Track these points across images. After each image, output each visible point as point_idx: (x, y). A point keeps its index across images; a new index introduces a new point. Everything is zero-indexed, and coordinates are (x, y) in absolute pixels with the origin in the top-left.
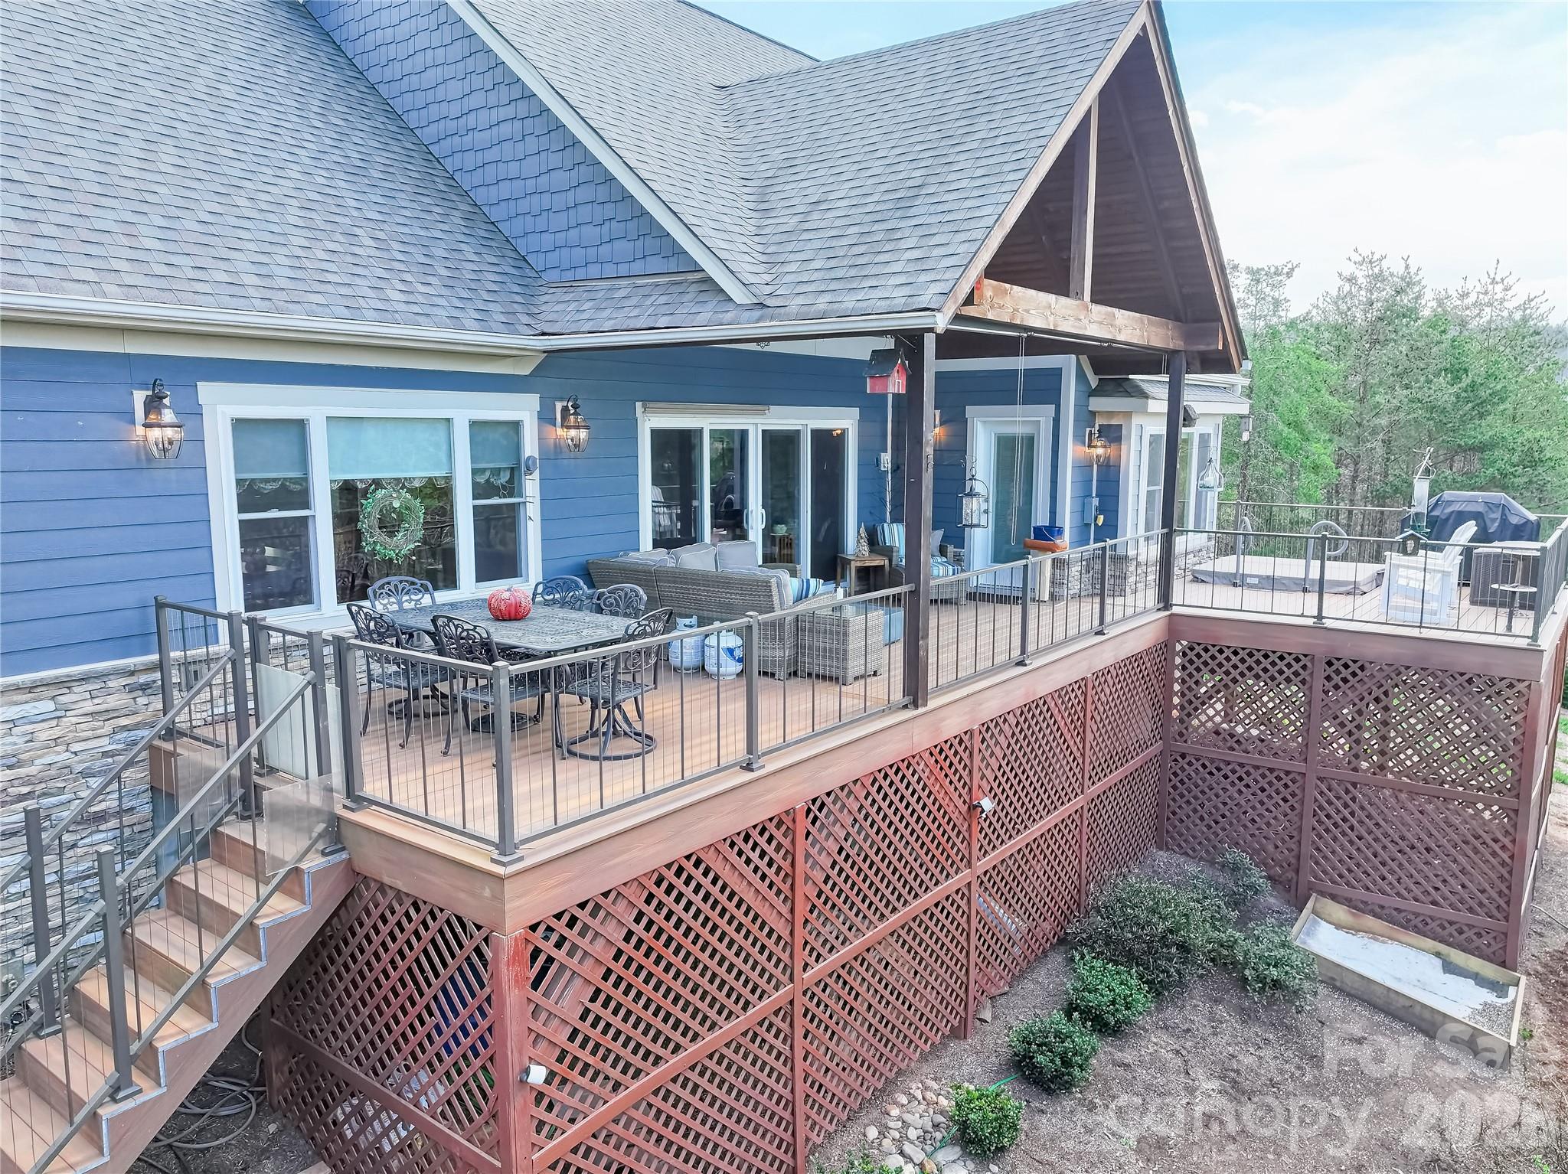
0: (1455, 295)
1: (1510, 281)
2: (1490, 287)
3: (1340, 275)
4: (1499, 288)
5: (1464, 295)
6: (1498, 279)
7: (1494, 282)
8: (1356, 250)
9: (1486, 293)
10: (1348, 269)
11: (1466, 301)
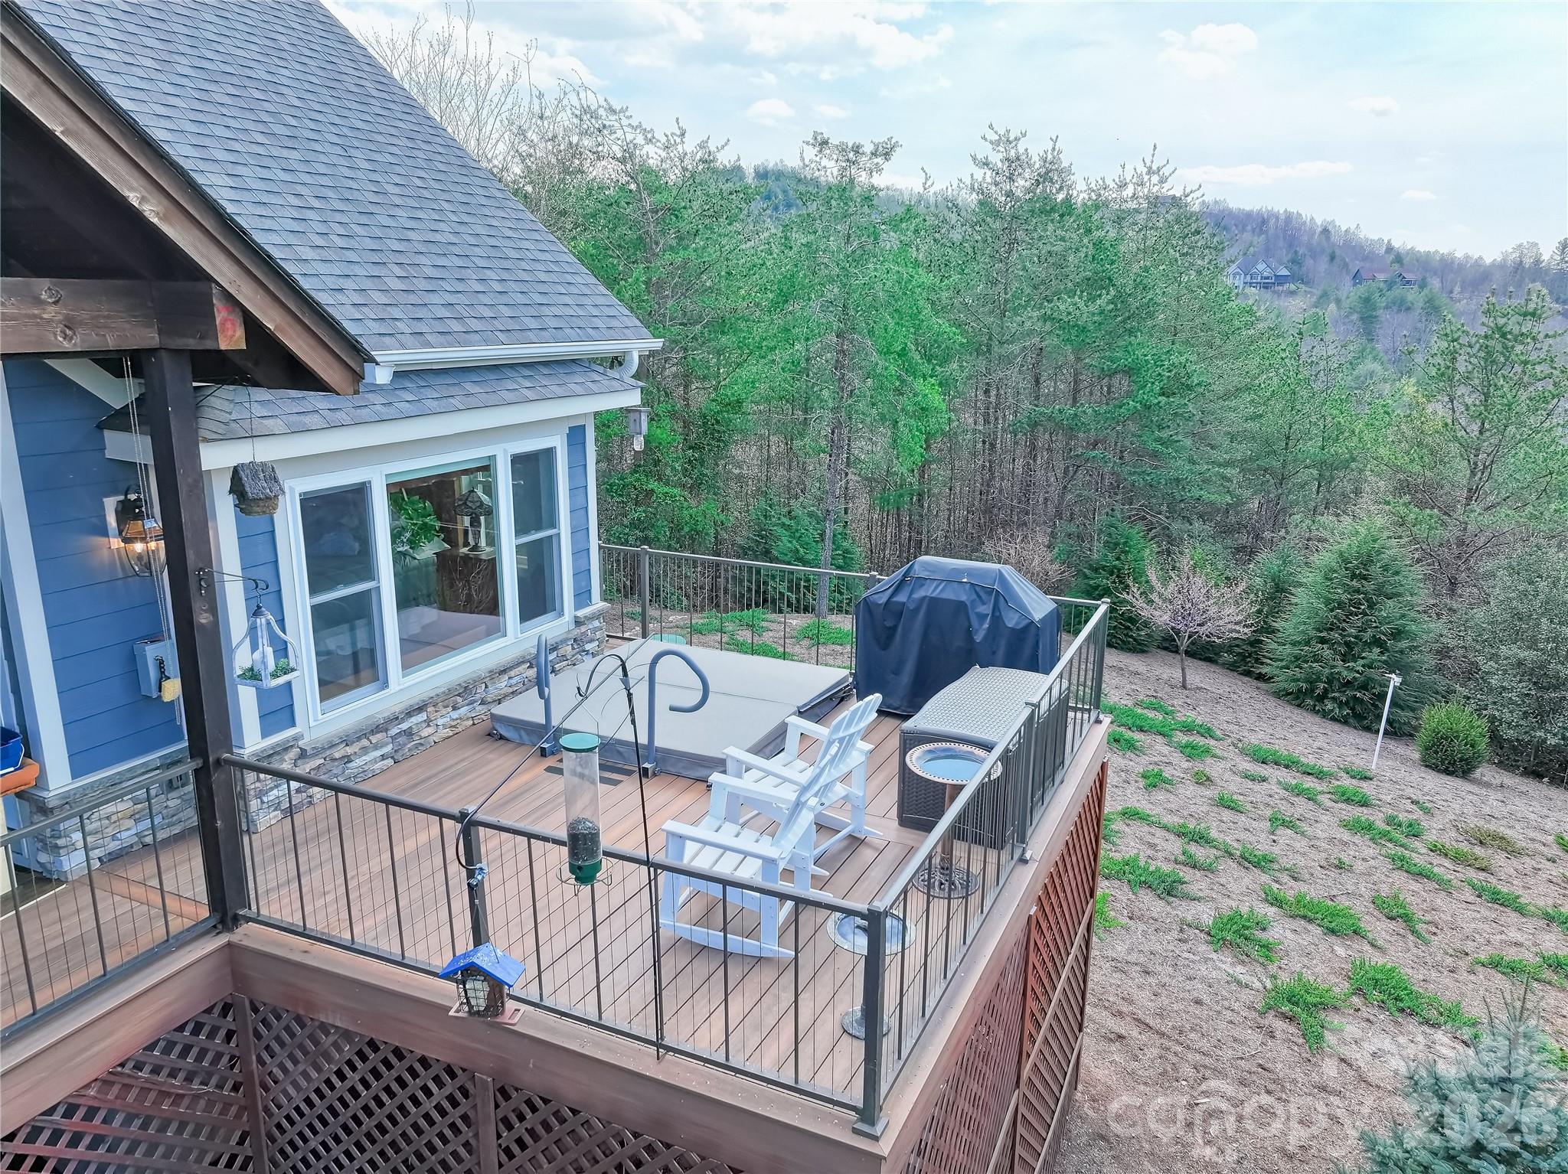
0: (1112, 185)
1: (1166, 171)
2: (1146, 178)
3: (974, 159)
4: (1155, 179)
5: (1123, 186)
6: (1155, 168)
7: (1150, 172)
8: (991, 127)
9: (1142, 184)
10: (985, 151)
11: (1124, 194)
